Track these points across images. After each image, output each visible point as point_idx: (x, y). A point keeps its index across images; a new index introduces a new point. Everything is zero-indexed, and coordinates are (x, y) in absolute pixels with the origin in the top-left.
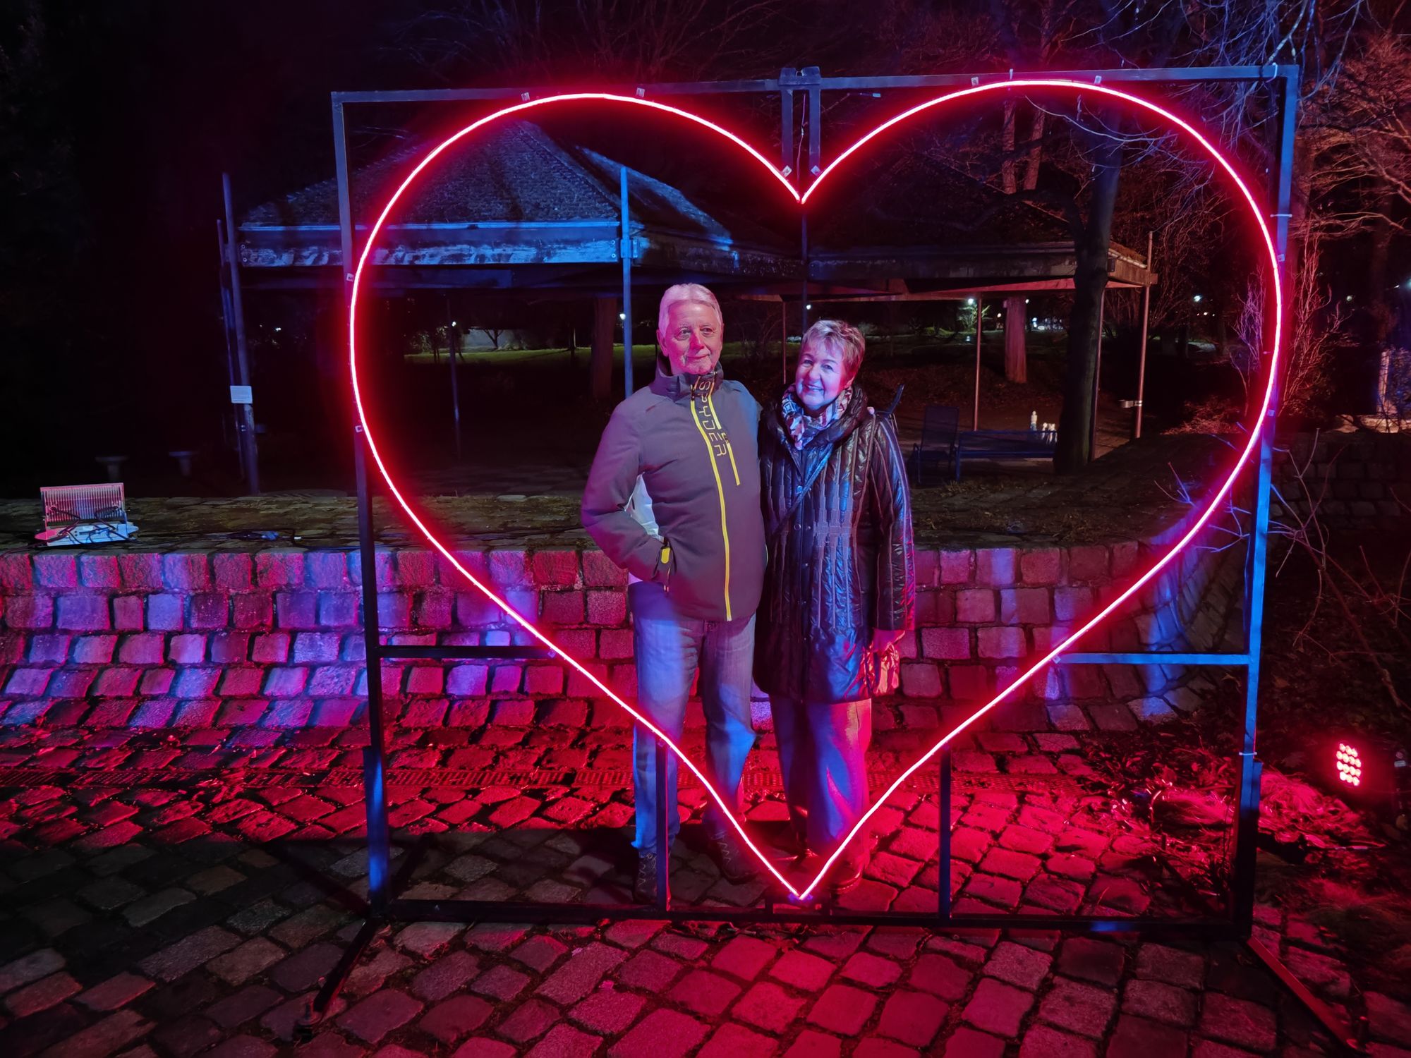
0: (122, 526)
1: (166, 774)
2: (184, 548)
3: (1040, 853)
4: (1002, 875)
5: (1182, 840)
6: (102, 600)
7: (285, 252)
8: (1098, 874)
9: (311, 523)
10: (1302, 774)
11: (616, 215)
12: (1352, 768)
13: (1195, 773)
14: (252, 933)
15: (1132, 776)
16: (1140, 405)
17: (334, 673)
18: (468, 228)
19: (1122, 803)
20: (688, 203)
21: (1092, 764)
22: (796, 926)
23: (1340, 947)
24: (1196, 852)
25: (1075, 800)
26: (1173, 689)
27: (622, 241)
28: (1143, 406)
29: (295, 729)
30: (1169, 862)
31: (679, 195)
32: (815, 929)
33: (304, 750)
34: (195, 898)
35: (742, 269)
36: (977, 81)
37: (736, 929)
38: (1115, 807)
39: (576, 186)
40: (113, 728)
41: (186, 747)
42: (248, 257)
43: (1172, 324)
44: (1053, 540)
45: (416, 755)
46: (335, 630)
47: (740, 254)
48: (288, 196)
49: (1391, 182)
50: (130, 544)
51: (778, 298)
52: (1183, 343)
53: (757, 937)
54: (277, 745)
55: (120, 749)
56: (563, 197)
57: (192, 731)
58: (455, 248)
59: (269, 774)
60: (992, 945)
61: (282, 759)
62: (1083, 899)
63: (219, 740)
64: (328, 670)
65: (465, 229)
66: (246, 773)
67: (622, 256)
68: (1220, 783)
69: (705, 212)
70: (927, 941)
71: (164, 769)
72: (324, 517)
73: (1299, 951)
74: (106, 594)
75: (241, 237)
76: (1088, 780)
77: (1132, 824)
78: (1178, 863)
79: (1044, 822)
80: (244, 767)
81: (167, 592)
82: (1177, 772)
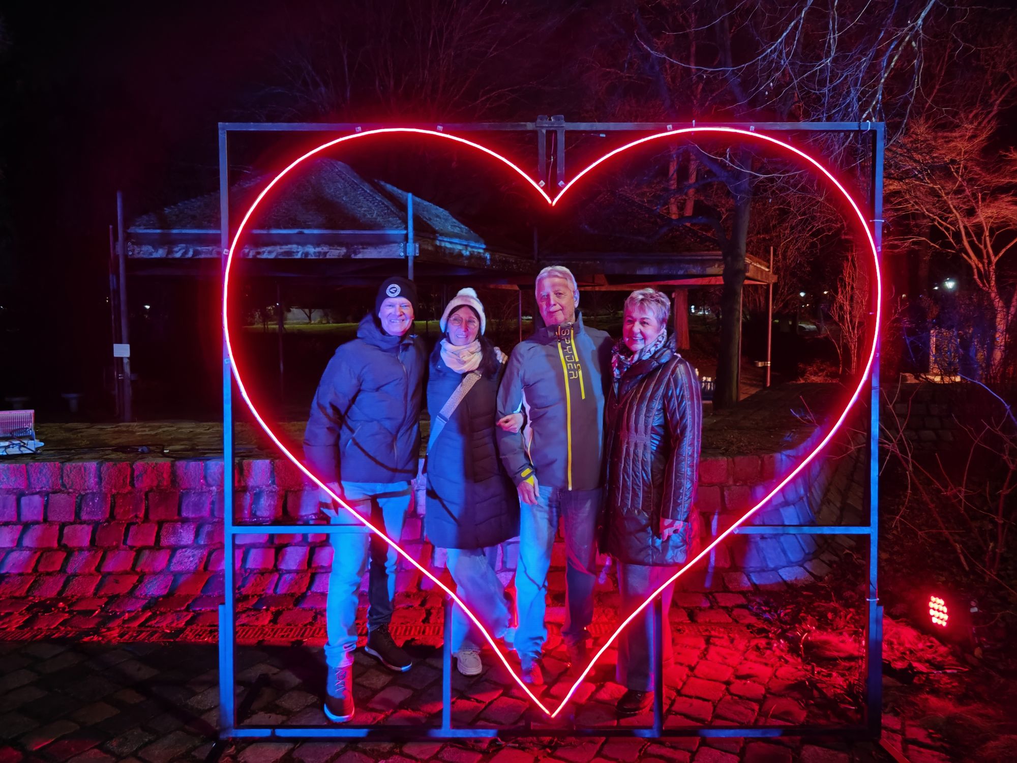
0: (31, 442)
1: (57, 632)
2: (78, 459)
3: (724, 680)
4: (698, 698)
5: (826, 669)
6: (12, 499)
7: (161, 248)
8: (768, 695)
9: (178, 440)
10: (905, 619)
11: (404, 226)
12: (941, 613)
13: (831, 620)
14: (124, 755)
15: (786, 623)
16: (769, 365)
17: (190, 554)
18: (297, 233)
19: (780, 643)
20: (454, 220)
21: (757, 615)
22: (548, 739)
23: (945, 745)
24: (836, 677)
25: (747, 641)
26: (810, 560)
27: (408, 244)
28: (771, 366)
29: (159, 597)
30: (817, 684)
31: (448, 215)
32: (563, 741)
33: (165, 613)
34: (78, 727)
35: (492, 266)
36: (671, 127)
37: (503, 743)
38: (775, 645)
39: (376, 206)
40: (16, 598)
41: (73, 611)
42: (133, 251)
43: (787, 311)
44: (721, 452)
45: (253, 615)
46: (193, 520)
47: (491, 255)
48: (165, 209)
49: (929, 217)
50: (36, 456)
51: (516, 288)
52: (795, 323)
53: (518, 748)
54: (145, 609)
55: (20, 614)
56: (366, 213)
57: (77, 599)
58: (287, 247)
59: (138, 631)
60: (695, 750)
61: (148, 620)
62: (758, 714)
63: (99, 606)
64: (186, 551)
65: (295, 234)
66: (120, 631)
67: (408, 255)
68: (849, 627)
69: (466, 226)
70: (647, 748)
71: (55, 628)
72: (186, 437)
73: (916, 748)
74: (15, 494)
75: (128, 237)
76: (755, 627)
77: (788, 657)
78: (824, 686)
79: (726, 658)
80: (118, 626)
81: (62, 492)
82: (817, 619)
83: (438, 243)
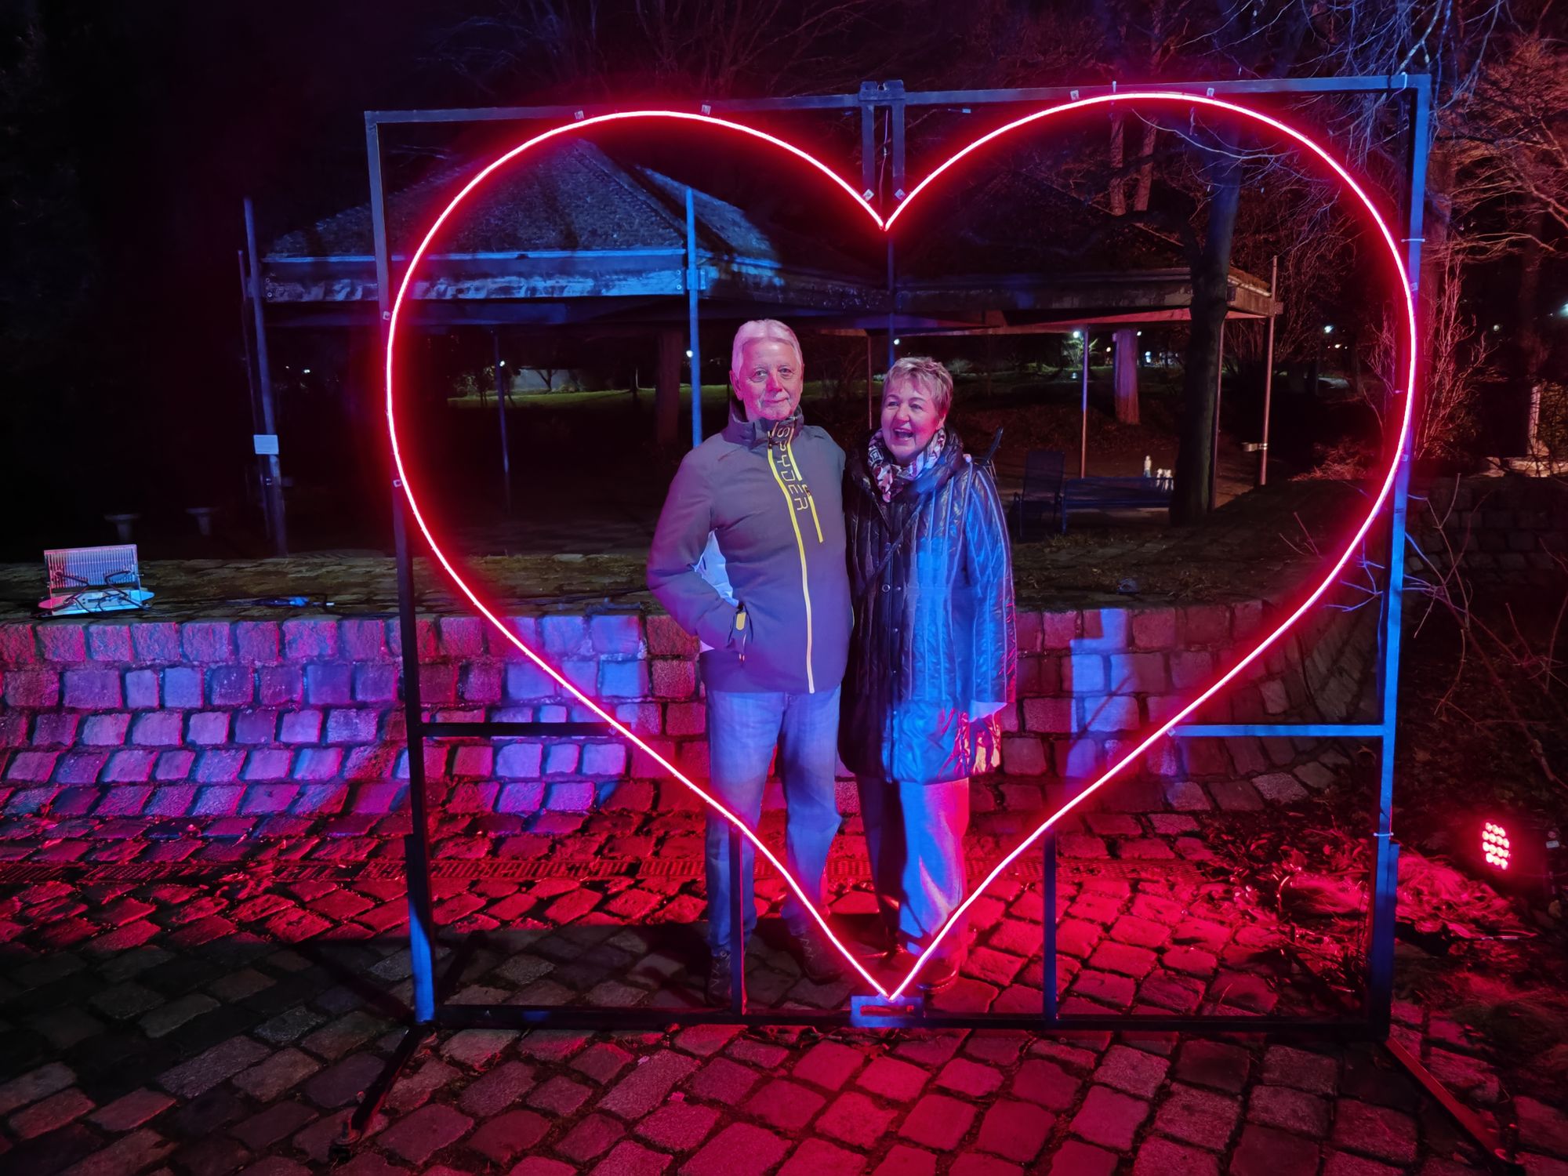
0: (135, 592)
1: (186, 868)
2: (204, 617)
3: (1155, 946)
4: (1113, 972)
5: (1313, 931)
6: (113, 675)
7: (315, 286)
8: (1221, 970)
9: (345, 587)
10: (1445, 856)
11: (682, 242)
12: (1500, 849)
13: (1327, 856)
14: (282, 1044)
15: (1258, 860)
16: (1265, 449)
17: (371, 755)
18: (518, 258)
19: (1246, 891)
21: (1214, 848)
23: (1488, 1048)
24: (1328, 944)
25: (1194, 887)
26: (1303, 764)
27: (688, 271)
28: (1268, 450)
29: (329, 815)
30: (1299, 955)
32: (907, 1034)
33: (338, 840)
34: (219, 1005)
36: (1077, 95)
37: (820, 1034)
38: (1238, 894)
39: (637, 211)
40: (126, 817)
41: (208, 837)
42: (274, 291)
43: (1300, 358)
44: (1168, 599)
45: (463, 844)
46: (373, 706)
48: (318, 224)
49: (1540, 200)
50: (145, 612)
51: (862, 333)
52: (1312, 379)
53: (842, 1042)
54: (309, 834)
55: (135, 840)
56: (623, 222)
57: (214, 821)
58: (504, 280)
59: (300, 866)
60: (1103, 1049)
61: (314, 850)
62: (1203, 998)
63: (244, 829)
64: (365, 750)
65: (514, 259)
66: (275, 866)
67: (688, 288)
68: (1355, 868)
70: (1031, 1045)
71: (183, 862)
72: (359, 580)
73: (1442, 1052)
74: (118, 668)
75: (265, 269)
76: (1209, 865)
77: (1258, 913)
78: (1309, 957)
79: (1160, 913)
80: (273, 859)
81: (185, 666)
82: (1307, 855)
83: (735, 268)
